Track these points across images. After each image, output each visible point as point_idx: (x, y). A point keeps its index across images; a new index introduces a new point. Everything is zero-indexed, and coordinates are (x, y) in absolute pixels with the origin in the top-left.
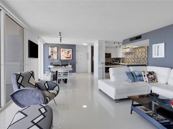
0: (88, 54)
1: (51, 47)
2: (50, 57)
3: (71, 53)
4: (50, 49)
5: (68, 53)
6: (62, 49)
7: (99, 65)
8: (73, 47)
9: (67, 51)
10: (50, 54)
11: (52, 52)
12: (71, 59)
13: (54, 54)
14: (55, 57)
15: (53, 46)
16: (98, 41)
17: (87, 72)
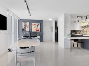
0: (52, 27)
1: (24, 22)
2: (23, 30)
3: (39, 27)
4: (23, 24)
5: (37, 27)
6: (32, 24)
7: (65, 37)
8: (41, 22)
9: (36, 25)
10: (23, 27)
11: (25, 26)
12: (40, 31)
13: (26, 27)
14: (27, 29)
15: (25, 21)
16: (64, 14)
17: (51, 41)
